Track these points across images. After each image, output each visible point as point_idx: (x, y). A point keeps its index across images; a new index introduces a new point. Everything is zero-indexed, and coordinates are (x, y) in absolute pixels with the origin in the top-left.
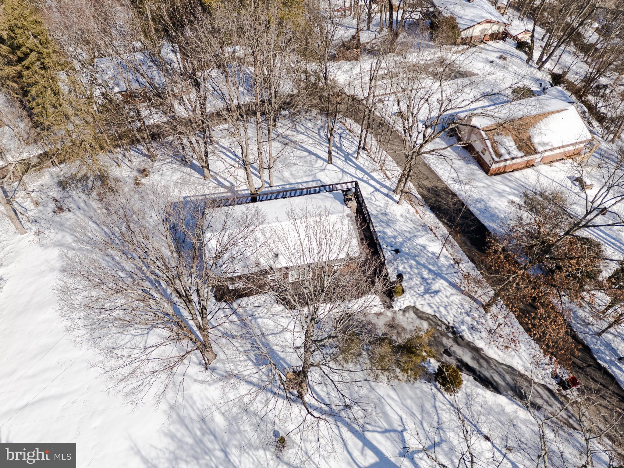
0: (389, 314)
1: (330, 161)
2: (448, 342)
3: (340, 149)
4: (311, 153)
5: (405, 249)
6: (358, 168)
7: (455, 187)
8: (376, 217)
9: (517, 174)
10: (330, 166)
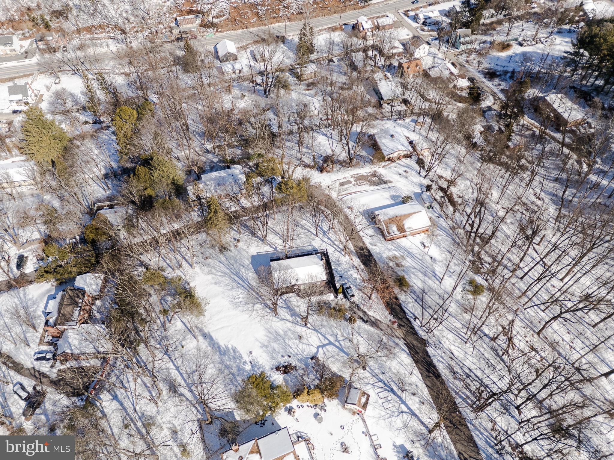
0: (336, 300)
1: (317, 235)
2: (356, 310)
3: (321, 228)
4: (309, 231)
5: (344, 276)
6: (329, 239)
7: (369, 246)
8: (334, 262)
9: (398, 240)
10: (317, 238)
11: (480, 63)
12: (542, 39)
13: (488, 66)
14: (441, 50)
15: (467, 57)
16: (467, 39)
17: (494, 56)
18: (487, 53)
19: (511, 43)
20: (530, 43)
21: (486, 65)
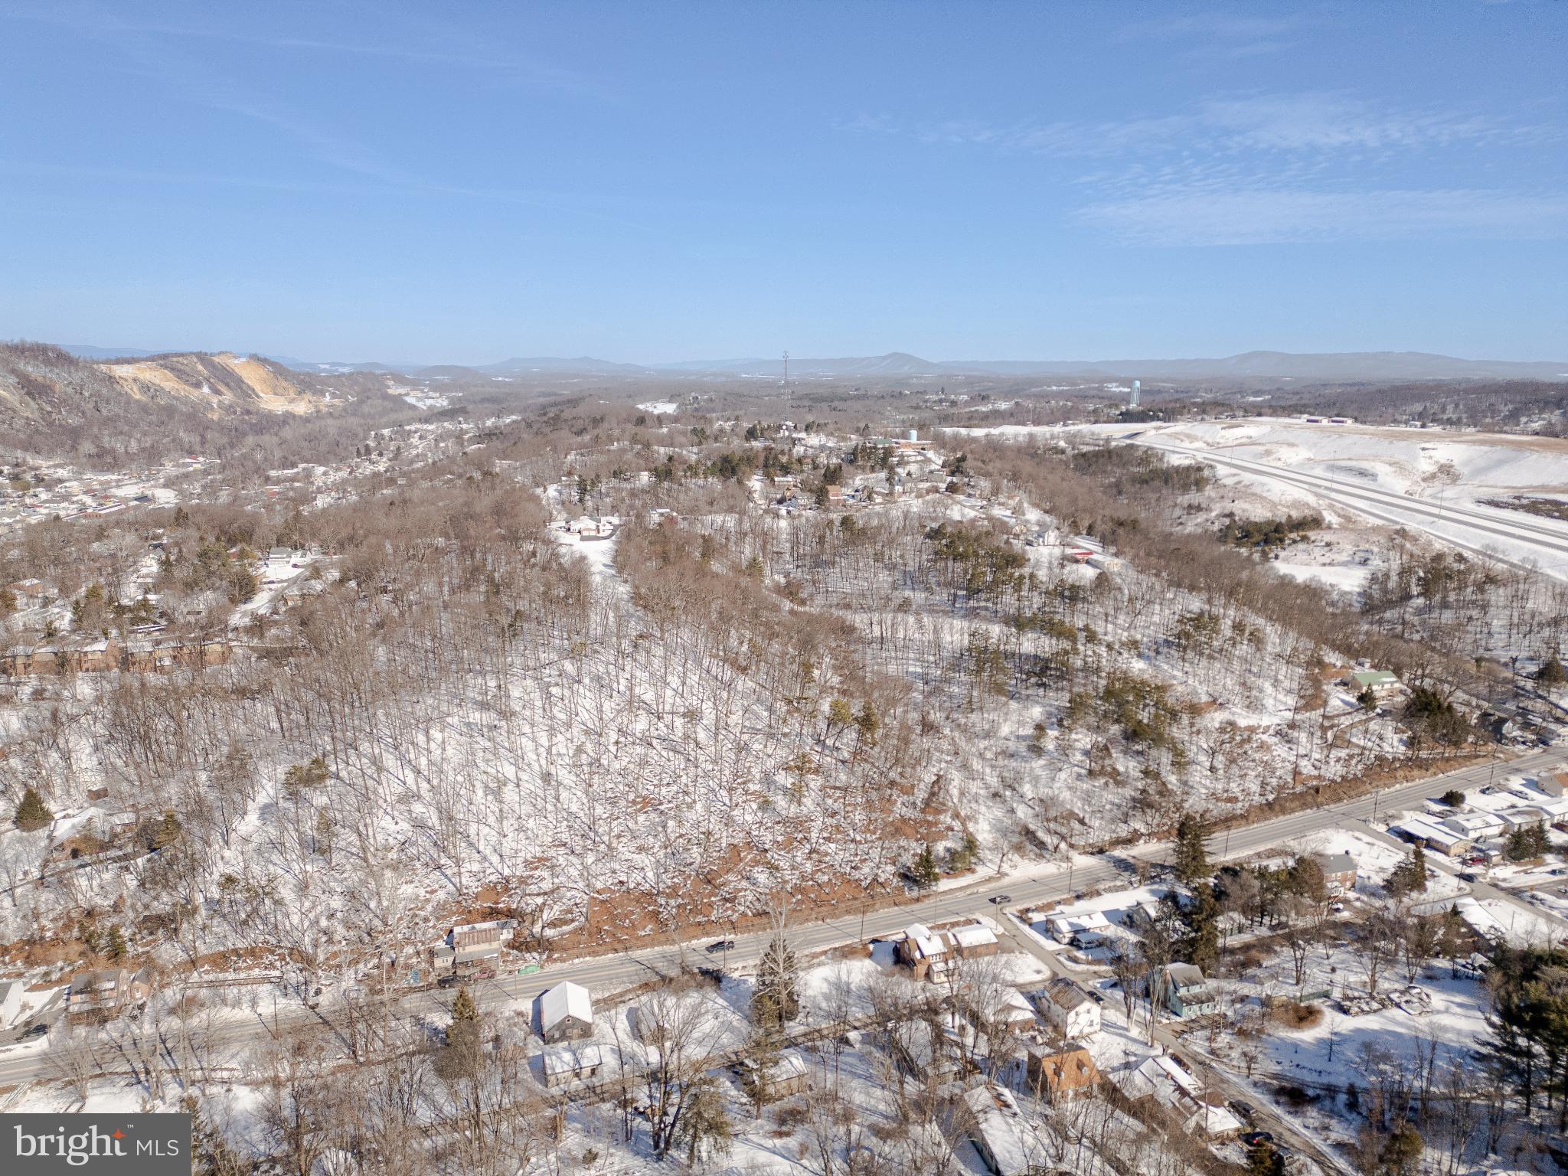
11: (1250, 1059)
12: (1395, 996)
13: (1275, 1068)
14: (1134, 1017)
15: (1210, 1040)
16: (1195, 990)
17: (1281, 1039)
18: (1260, 1031)
19: (1317, 1003)
20: (1366, 1008)
21: (1267, 1066)
